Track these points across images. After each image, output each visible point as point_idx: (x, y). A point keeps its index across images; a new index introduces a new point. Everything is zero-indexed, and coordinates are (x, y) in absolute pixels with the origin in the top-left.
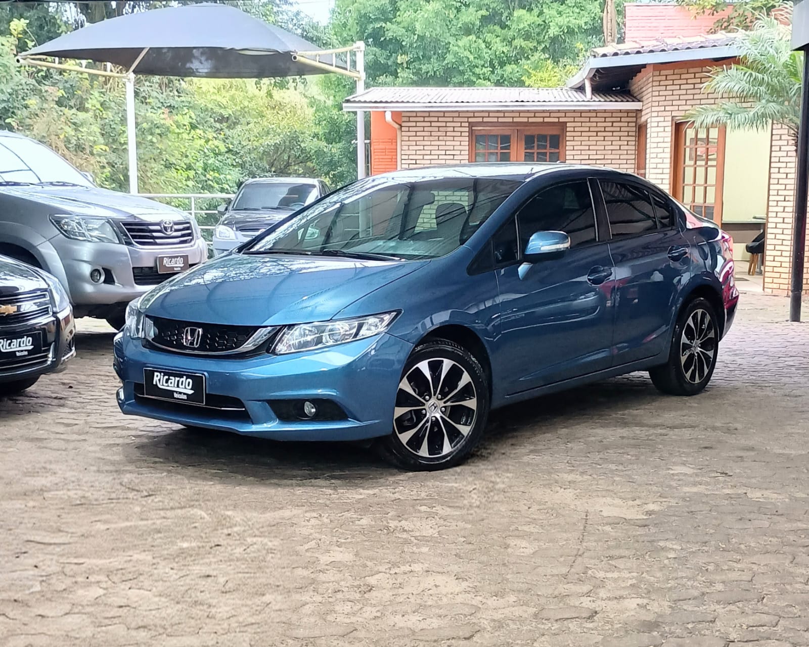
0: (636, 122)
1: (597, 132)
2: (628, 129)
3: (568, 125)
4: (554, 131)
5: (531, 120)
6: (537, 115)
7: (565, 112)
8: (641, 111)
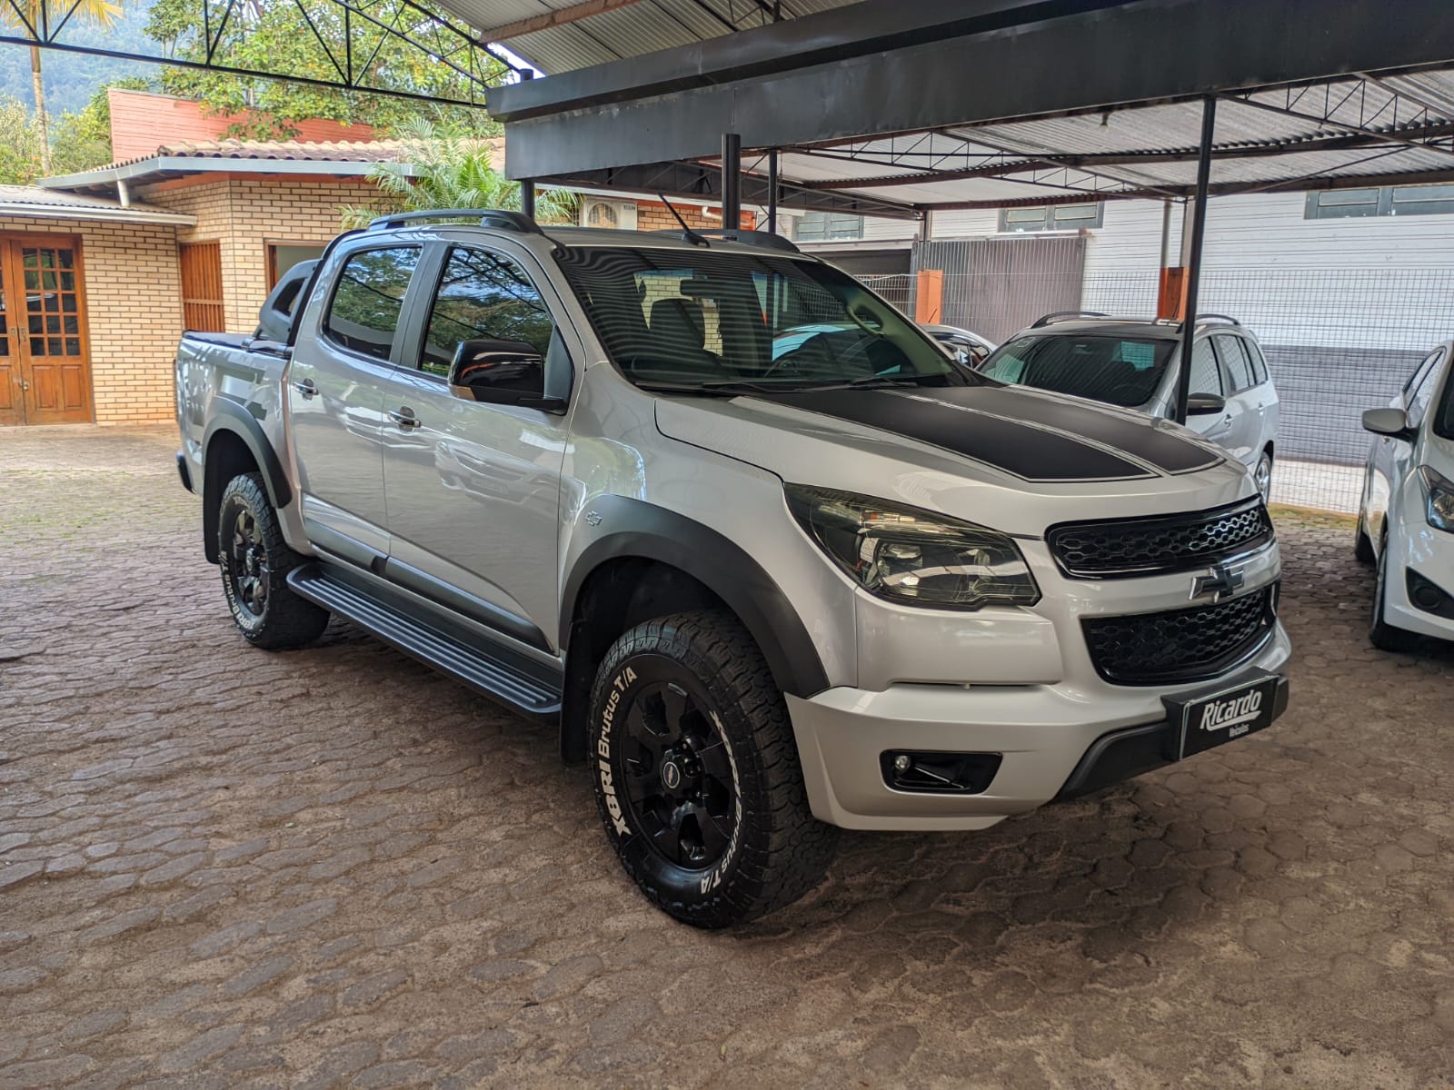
0: (175, 239)
1: (126, 248)
2: (166, 247)
3: (84, 237)
4: (65, 246)
5: (31, 228)
6: (38, 222)
7: (80, 221)
8: (190, 226)
